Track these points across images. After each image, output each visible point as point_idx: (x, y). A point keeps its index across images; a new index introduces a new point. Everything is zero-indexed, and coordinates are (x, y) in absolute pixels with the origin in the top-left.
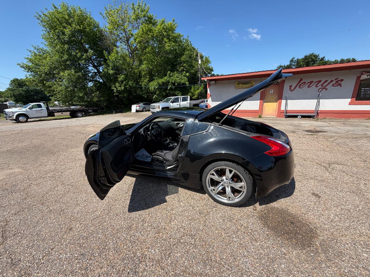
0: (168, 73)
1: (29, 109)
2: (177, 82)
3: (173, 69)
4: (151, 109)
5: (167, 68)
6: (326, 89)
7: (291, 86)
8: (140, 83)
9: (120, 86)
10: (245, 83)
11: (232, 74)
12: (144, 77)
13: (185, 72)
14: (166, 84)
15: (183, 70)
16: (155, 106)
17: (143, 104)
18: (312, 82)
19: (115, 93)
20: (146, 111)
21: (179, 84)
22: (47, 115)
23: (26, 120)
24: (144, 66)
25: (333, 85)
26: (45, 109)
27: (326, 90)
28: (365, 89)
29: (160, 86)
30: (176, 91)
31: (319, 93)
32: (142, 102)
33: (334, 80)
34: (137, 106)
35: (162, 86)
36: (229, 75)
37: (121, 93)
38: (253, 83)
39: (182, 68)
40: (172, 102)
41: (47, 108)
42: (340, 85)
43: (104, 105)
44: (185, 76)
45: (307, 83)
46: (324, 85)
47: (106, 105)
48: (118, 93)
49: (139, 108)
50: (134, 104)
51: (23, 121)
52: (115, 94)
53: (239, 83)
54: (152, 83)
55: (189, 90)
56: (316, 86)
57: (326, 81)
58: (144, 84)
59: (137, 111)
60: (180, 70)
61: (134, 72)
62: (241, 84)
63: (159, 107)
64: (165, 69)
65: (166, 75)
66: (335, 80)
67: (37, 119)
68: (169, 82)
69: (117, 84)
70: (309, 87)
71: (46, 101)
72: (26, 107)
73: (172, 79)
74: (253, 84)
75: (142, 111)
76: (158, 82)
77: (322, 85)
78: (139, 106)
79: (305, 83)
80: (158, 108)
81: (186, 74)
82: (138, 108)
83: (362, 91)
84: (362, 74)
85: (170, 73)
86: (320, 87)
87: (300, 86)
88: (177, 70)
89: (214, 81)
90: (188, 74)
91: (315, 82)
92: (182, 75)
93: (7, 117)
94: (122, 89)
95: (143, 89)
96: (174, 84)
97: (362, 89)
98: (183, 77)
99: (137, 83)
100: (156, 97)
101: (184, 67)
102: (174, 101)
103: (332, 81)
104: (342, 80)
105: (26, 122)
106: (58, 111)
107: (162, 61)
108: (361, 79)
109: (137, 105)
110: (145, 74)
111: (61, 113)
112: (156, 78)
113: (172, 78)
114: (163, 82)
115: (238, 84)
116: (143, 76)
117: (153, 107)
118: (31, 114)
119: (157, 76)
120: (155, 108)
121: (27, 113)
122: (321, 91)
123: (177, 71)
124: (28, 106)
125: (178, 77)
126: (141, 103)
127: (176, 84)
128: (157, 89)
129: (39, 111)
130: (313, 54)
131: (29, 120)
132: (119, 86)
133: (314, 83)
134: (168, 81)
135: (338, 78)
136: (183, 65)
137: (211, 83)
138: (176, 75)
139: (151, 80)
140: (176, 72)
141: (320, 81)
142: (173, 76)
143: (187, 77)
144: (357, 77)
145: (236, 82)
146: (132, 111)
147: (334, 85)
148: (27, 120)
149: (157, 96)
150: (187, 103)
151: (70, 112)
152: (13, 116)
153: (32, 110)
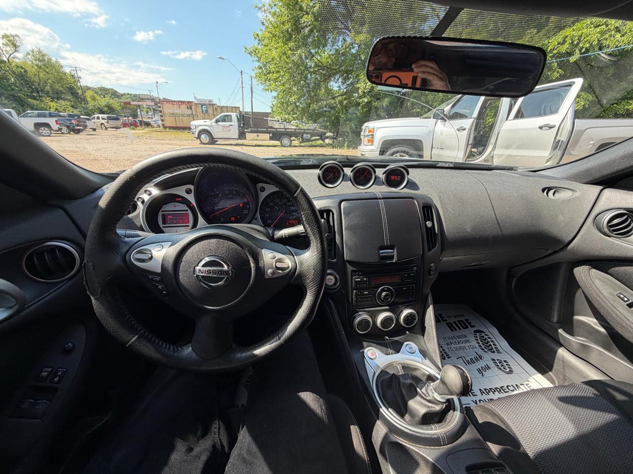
1: (214, 122)
22: (237, 137)
23: (208, 140)
26: (235, 125)
40: (445, 118)
72: (212, 119)
106: (252, 131)
111: (256, 134)
118: (216, 132)
121: (211, 130)
150: (541, 128)
151: (271, 135)
152: (195, 132)
153: (219, 124)
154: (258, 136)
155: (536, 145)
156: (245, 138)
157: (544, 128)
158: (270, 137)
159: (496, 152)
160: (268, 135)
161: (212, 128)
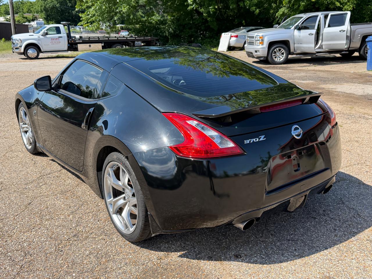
1: (42, 35)
16: (253, 37)
22: (66, 48)
23: (36, 54)
26: (64, 36)
34: (231, 36)
40: (299, 29)
41: (69, 35)
43: (169, 32)
47: (172, 32)
49: (237, 41)
50: (226, 31)
51: (32, 57)
59: (230, 48)
63: (262, 40)
67: (54, 55)
71: (67, 21)
72: (39, 32)
78: (237, 36)
80: (260, 43)
82: (233, 41)
93: (14, 49)
102: (304, 25)
105: (37, 58)
106: (84, 42)
109: (233, 34)
111: (89, 44)
118: (45, 45)
120: (253, 44)
121: (39, 43)
124: (42, 31)
129: (56, 39)
131: (41, 55)
146: (220, 48)
148: (38, 55)
150: (340, 31)
151: (103, 45)
152: (21, 47)
153: (46, 37)
154: (90, 46)
155: (340, 39)
156: (76, 49)
157: (341, 32)
158: (102, 46)
159: (323, 43)
160: (101, 44)
161: (40, 42)
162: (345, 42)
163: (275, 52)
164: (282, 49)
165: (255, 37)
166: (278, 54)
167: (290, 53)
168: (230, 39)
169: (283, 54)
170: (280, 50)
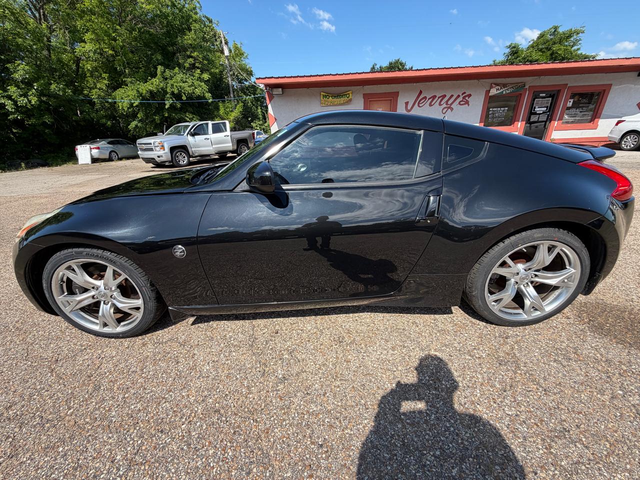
0: (159, 70)
2: (185, 94)
3: (170, 61)
4: (139, 152)
5: (153, 58)
6: (452, 109)
7: (407, 103)
8: (86, 92)
9: (25, 95)
10: (338, 96)
11: (317, 75)
12: (92, 76)
13: (199, 70)
14: (157, 96)
15: (193, 67)
16: (150, 144)
17: (109, 143)
18: (434, 97)
19: (12, 113)
20: (120, 159)
21: (190, 97)
24: (87, 48)
25: (459, 104)
27: (452, 111)
28: (494, 109)
29: (144, 98)
30: (185, 113)
31: (444, 115)
32: (103, 137)
33: (461, 95)
34: (91, 149)
35: (149, 100)
36: (311, 76)
37: (33, 115)
38: (351, 95)
39: (191, 60)
42: (467, 103)
44: (200, 79)
45: (429, 99)
46: (450, 102)
48: (21, 113)
49: (100, 152)
50: (80, 144)
52: (11, 117)
53: (327, 94)
54: (119, 93)
55: (213, 112)
56: (440, 105)
57: (452, 96)
58: (99, 95)
59: (94, 160)
60: (187, 65)
61: (60, 60)
62: (330, 97)
63: (162, 146)
64: (150, 60)
65: (154, 75)
66: (463, 94)
68: (166, 93)
69: (12, 89)
70: (430, 105)
73: (172, 85)
74: (350, 97)
75: (110, 159)
76: (138, 91)
77: (447, 102)
78: (98, 148)
79: (425, 98)
80: (161, 149)
81: (201, 74)
82: (95, 153)
83: (490, 112)
84: (491, 87)
85: (165, 71)
86: (445, 105)
87: (419, 103)
88: (180, 66)
89: (280, 89)
90: (206, 76)
91: (439, 98)
92: (194, 76)
94: (33, 103)
95: (98, 106)
96: (178, 96)
97: (491, 109)
98: (196, 83)
99: (78, 91)
100: (136, 126)
101: (195, 59)
102: (195, 131)
103: (459, 96)
104: (470, 96)
107: (135, 39)
108: (490, 94)
109: (92, 146)
110: (95, 69)
112: (129, 80)
113: (171, 82)
114: (151, 92)
115: (326, 96)
116: (88, 75)
117: (145, 147)
119: (130, 75)
120: (151, 150)
122: (445, 113)
123: (179, 68)
125: (186, 82)
126: (100, 142)
127: (184, 98)
128: (137, 106)
130: (399, 60)
132: (21, 96)
133: (437, 98)
134: (162, 89)
135: (466, 92)
136: (193, 54)
137: (274, 93)
138: (180, 76)
139: (116, 84)
140: (177, 68)
141: (444, 96)
142: (171, 77)
143: (206, 82)
144: (486, 91)
145: (322, 93)
146: (81, 161)
147: (461, 103)
149: (139, 125)
150: (225, 136)
155: (228, 142)
162: (231, 144)
163: (177, 157)
164: (183, 154)
165: (153, 144)
166: (180, 158)
167: (189, 156)
168: (91, 151)
169: (184, 157)
170: (181, 154)
